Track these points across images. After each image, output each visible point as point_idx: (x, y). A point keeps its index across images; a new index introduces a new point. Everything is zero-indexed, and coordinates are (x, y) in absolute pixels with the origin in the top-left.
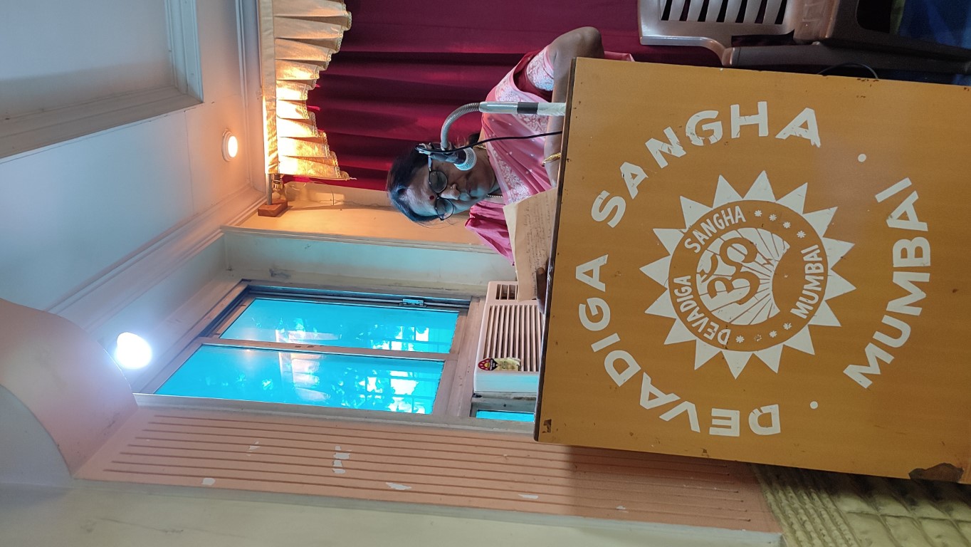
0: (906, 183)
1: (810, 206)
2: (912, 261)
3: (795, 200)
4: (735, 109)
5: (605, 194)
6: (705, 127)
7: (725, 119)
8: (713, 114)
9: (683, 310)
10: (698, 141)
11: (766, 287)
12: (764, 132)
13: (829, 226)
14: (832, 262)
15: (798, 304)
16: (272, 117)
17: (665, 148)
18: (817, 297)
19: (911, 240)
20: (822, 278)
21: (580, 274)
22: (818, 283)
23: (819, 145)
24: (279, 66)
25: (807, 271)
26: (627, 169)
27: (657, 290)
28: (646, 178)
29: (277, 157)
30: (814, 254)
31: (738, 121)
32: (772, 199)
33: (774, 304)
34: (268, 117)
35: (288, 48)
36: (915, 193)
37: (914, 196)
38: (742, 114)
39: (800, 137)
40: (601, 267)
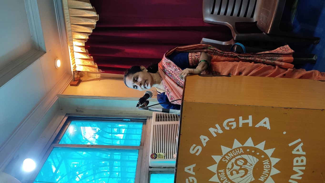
0: (299, 140)
1: (266, 148)
2: (300, 163)
3: (261, 146)
4: (241, 118)
5: (194, 145)
6: (230, 124)
7: (237, 121)
8: (233, 120)
9: (221, 179)
10: (227, 128)
11: (250, 172)
12: (251, 125)
13: (272, 154)
14: (273, 164)
15: (261, 177)
16: (72, 52)
17: (216, 130)
18: (267, 175)
19: (300, 157)
20: (269, 169)
21: (186, 169)
22: (268, 171)
23: (270, 129)
24: (73, 34)
25: (264, 167)
26: (202, 137)
27: (212, 174)
28: (209, 140)
29: (75, 65)
30: (267, 162)
31: (241, 121)
32: (253, 146)
33: (253, 178)
34: (71, 52)
35: (76, 28)
36: (302, 143)
37: (302, 144)
38: (243, 119)
39: (263, 127)
40: (193, 168)
